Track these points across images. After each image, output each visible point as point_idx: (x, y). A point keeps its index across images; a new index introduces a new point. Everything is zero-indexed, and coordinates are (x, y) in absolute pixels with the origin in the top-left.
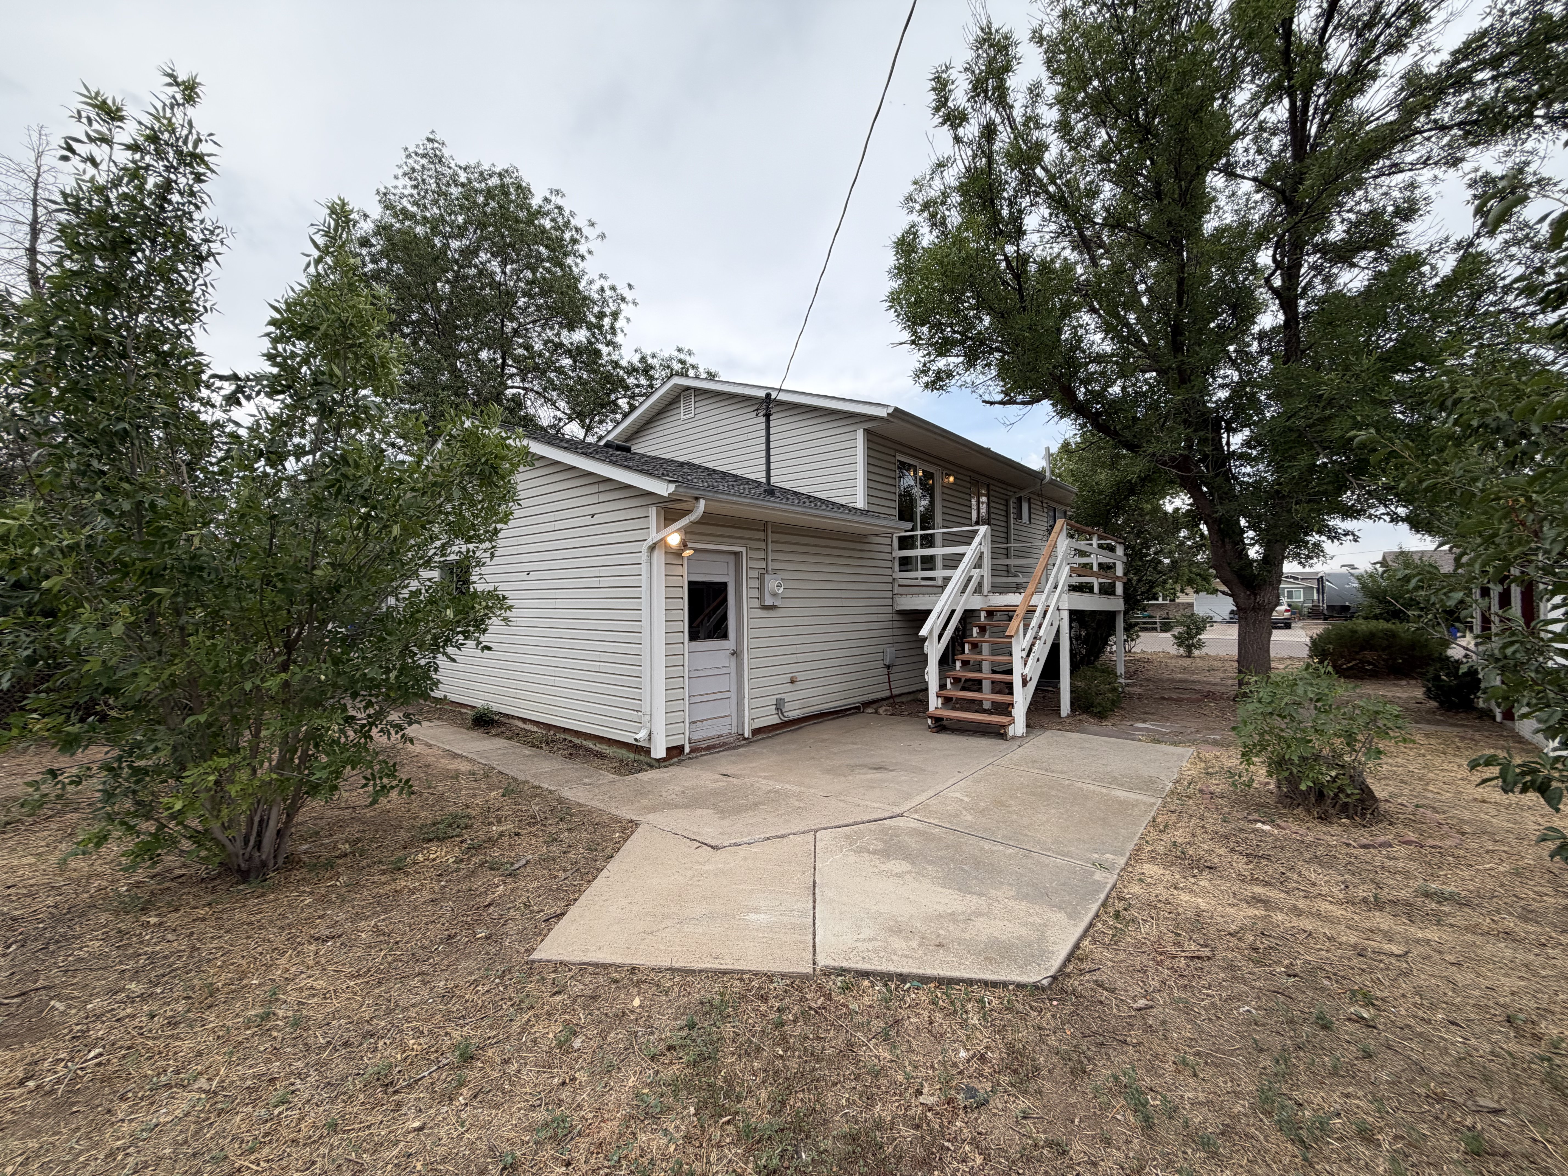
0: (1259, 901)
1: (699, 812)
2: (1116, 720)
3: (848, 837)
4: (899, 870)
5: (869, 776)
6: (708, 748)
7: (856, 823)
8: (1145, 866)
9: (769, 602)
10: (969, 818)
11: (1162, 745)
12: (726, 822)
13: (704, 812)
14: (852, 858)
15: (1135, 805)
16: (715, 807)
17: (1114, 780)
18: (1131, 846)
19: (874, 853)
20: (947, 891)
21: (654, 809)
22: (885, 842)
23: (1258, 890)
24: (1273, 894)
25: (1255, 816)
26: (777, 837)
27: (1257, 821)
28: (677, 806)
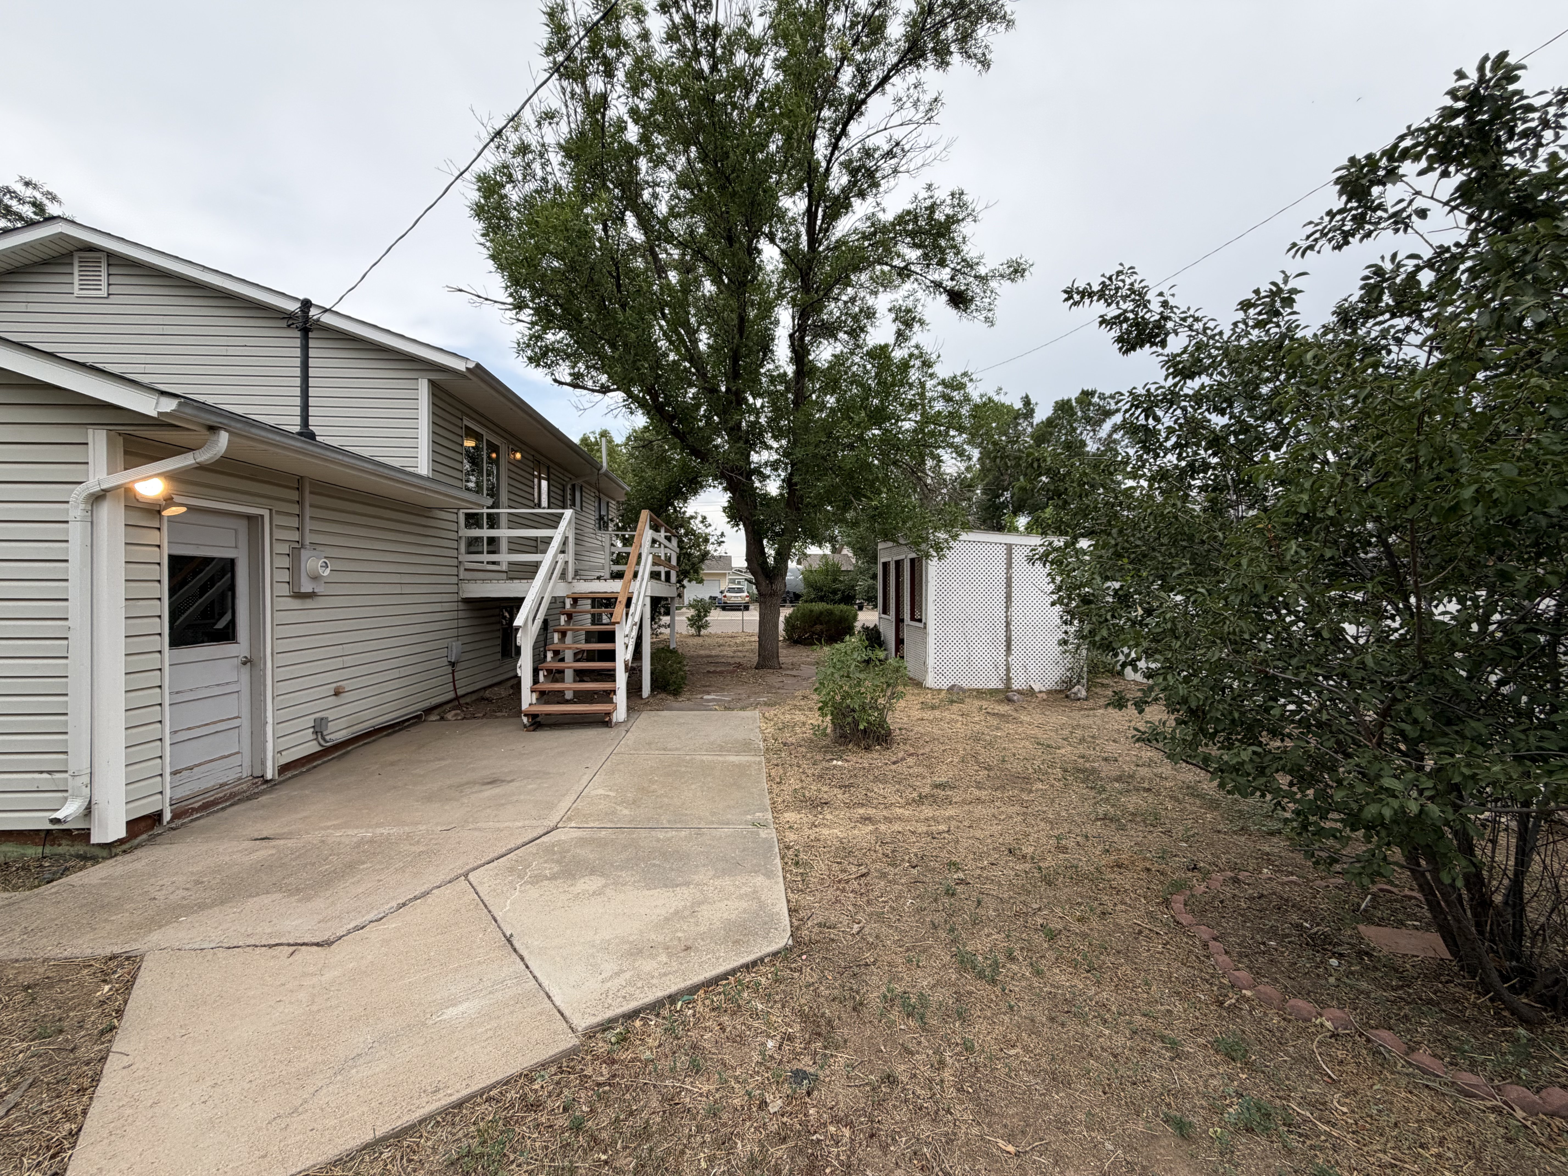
0: (866, 819)
1: (252, 903)
2: (687, 695)
3: (511, 870)
4: (594, 887)
5: (487, 794)
6: (205, 807)
7: (511, 851)
8: (786, 815)
9: (307, 587)
10: (626, 812)
11: (735, 712)
12: (319, 903)
13: (266, 900)
14: (533, 892)
15: (749, 765)
16: (277, 887)
17: (721, 748)
18: (768, 802)
19: (553, 877)
20: (654, 892)
21: (154, 923)
22: (558, 862)
23: (861, 811)
24: (871, 812)
25: (829, 757)
26: (416, 898)
27: (832, 759)
28: (202, 907)
